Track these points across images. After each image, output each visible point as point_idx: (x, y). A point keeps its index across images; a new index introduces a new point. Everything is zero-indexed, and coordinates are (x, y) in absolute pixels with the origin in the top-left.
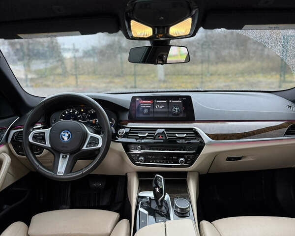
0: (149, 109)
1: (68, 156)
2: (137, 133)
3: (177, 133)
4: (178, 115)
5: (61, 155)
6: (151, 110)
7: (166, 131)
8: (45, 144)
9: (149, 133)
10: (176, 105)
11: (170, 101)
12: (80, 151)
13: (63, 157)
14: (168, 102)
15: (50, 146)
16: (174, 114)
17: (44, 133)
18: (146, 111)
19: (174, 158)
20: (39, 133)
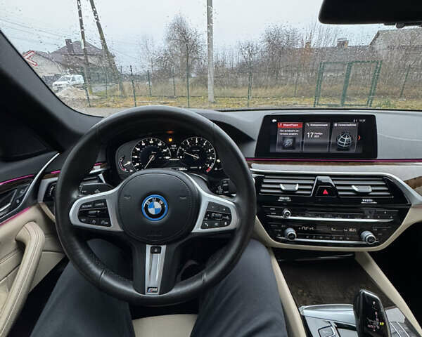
0: (294, 138)
1: (164, 248)
2: (278, 184)
3: (355, 185)
4: (347, 149)
5: (148, 248)
6: (299, 140)
7: (333, 180)
8: (110, 225)
9: (300, 184)
10: (344, 132)
11: (336, 125)
12: (190, 237)
13: (152, 252)
14: (332, 127)
15: (119, 229)
16: (340, 148)
17: (104, 201)
18: (288, 142)
19: (351, 230)
20: (94, 203)
